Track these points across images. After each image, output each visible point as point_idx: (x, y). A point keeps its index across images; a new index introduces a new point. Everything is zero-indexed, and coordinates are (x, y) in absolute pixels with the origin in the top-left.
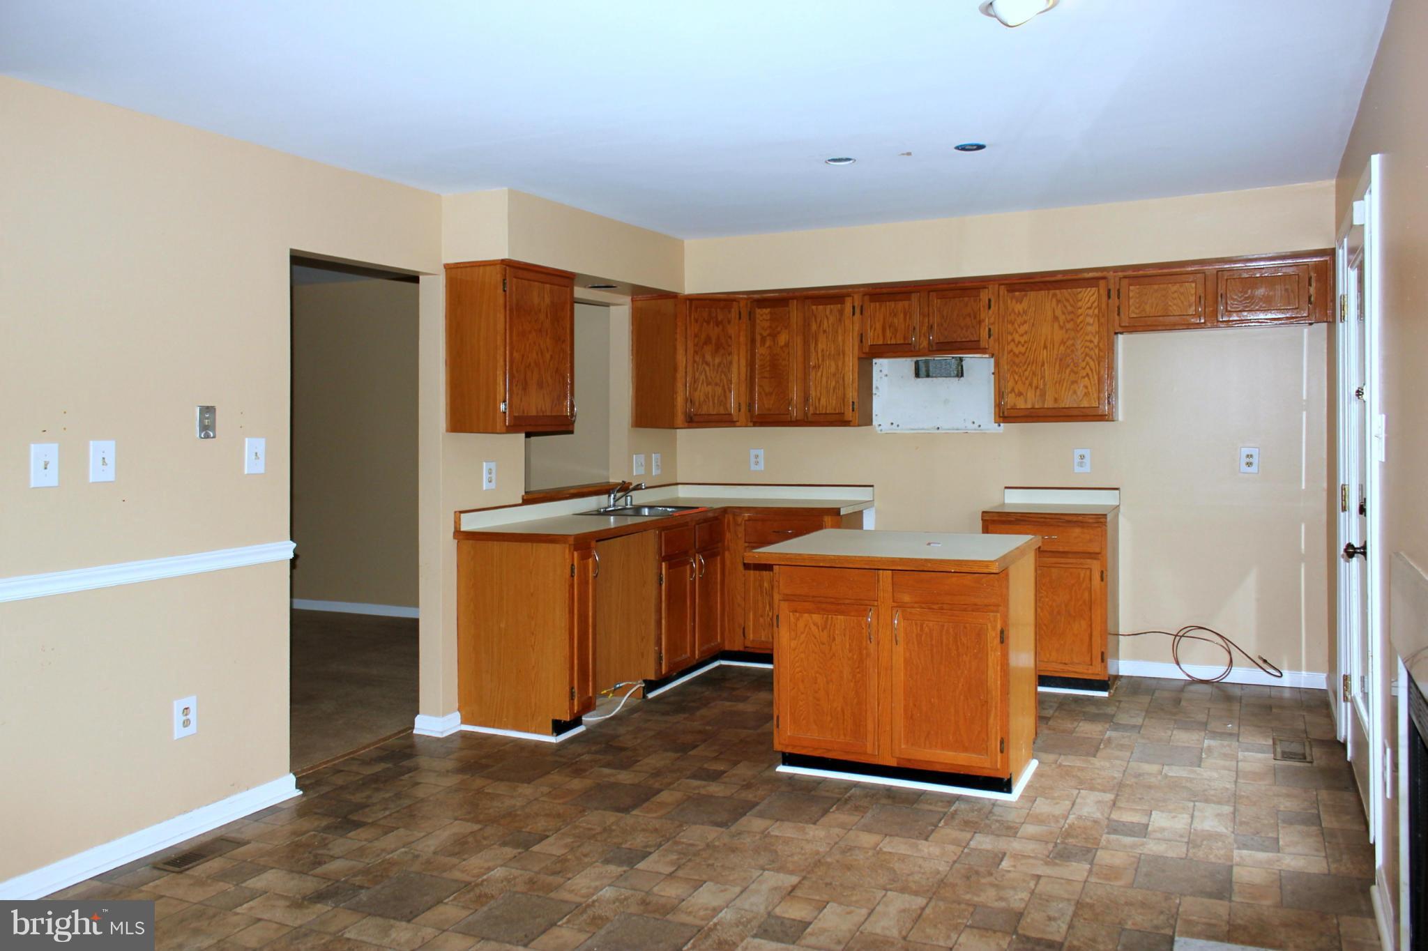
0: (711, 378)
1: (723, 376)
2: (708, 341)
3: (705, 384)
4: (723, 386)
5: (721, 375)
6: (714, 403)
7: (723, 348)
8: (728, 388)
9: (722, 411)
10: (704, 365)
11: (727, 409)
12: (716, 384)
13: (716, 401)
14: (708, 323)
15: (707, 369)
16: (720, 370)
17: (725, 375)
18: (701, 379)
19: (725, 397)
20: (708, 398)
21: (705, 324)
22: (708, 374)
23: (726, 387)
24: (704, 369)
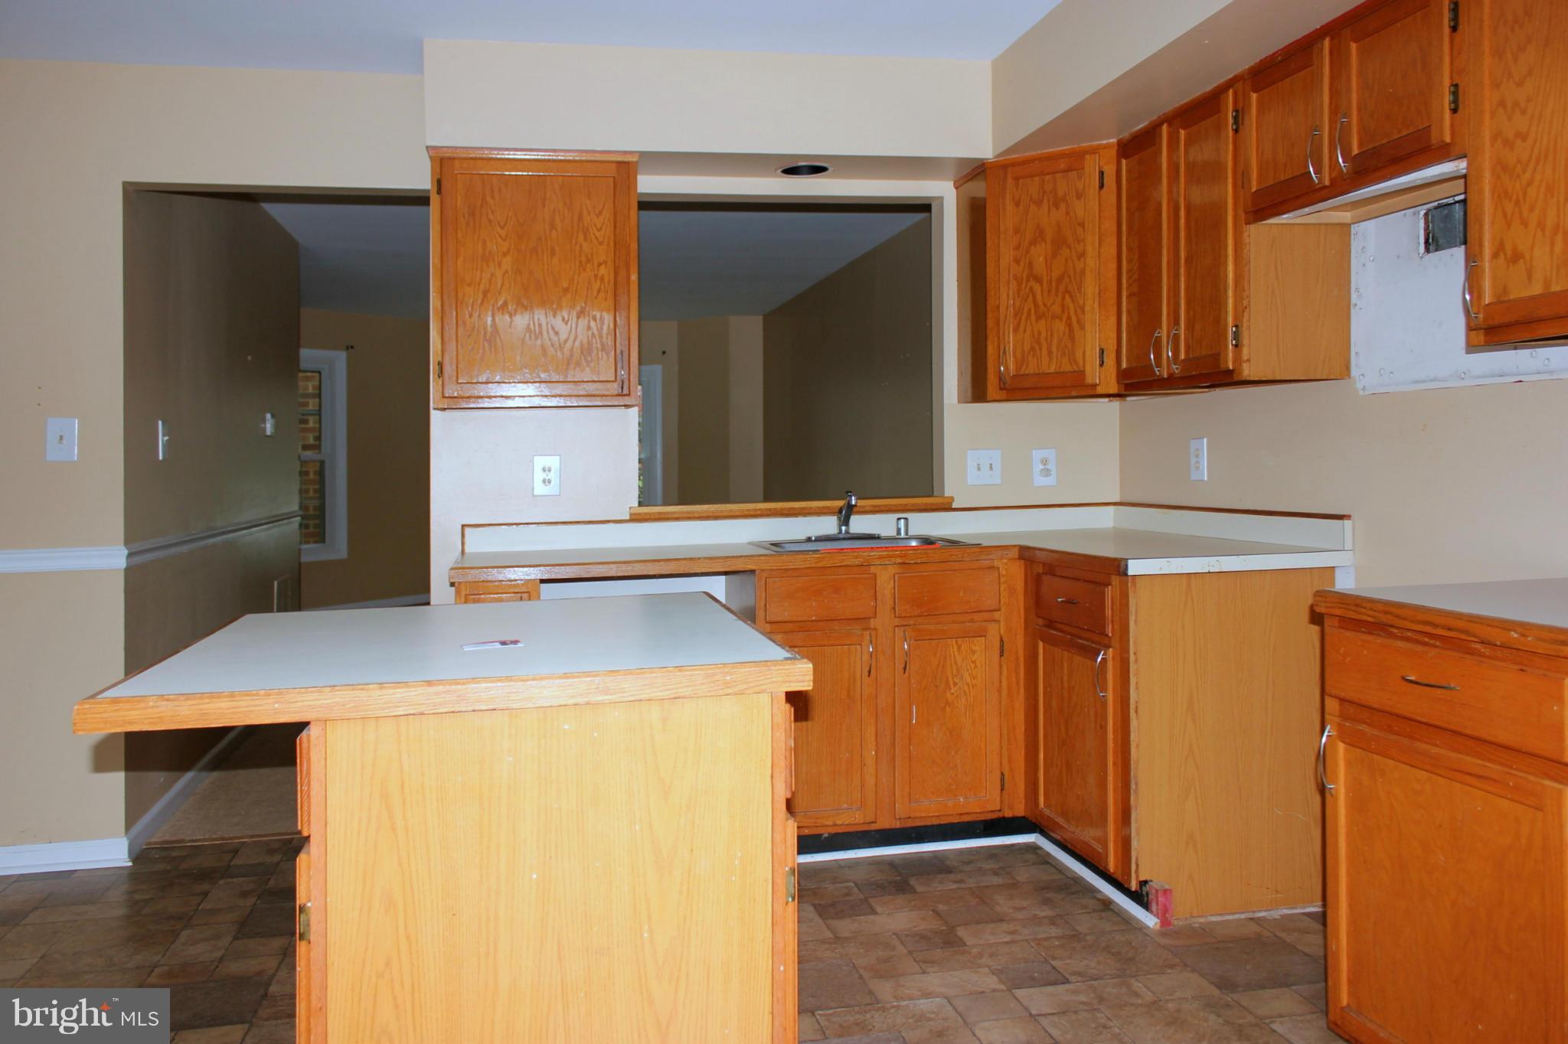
0: (1045, 305)
1: (1068, 299)
2: (1040, 235)
3: (1033, 318)
4: (1069, 318)
5: (1064, 298)
6: (1050, 353)
7: (1069, 247)
8: (1079, 322)
9: (1067, 368)
10: (1032, 283)
11: (1077, 364)
12: (1054, 317)
13: (1054, 349)
14: (1039, 203)
15: (1037, 288)
16: (1062, 288)
17: (1071, 297)
18: (1026, 310)
19: (1072, 338)
20: (1039, 342)
21: (1033, 207)
22: (1039, 297)
23: (1074, 319)
24: (1031, 289)
